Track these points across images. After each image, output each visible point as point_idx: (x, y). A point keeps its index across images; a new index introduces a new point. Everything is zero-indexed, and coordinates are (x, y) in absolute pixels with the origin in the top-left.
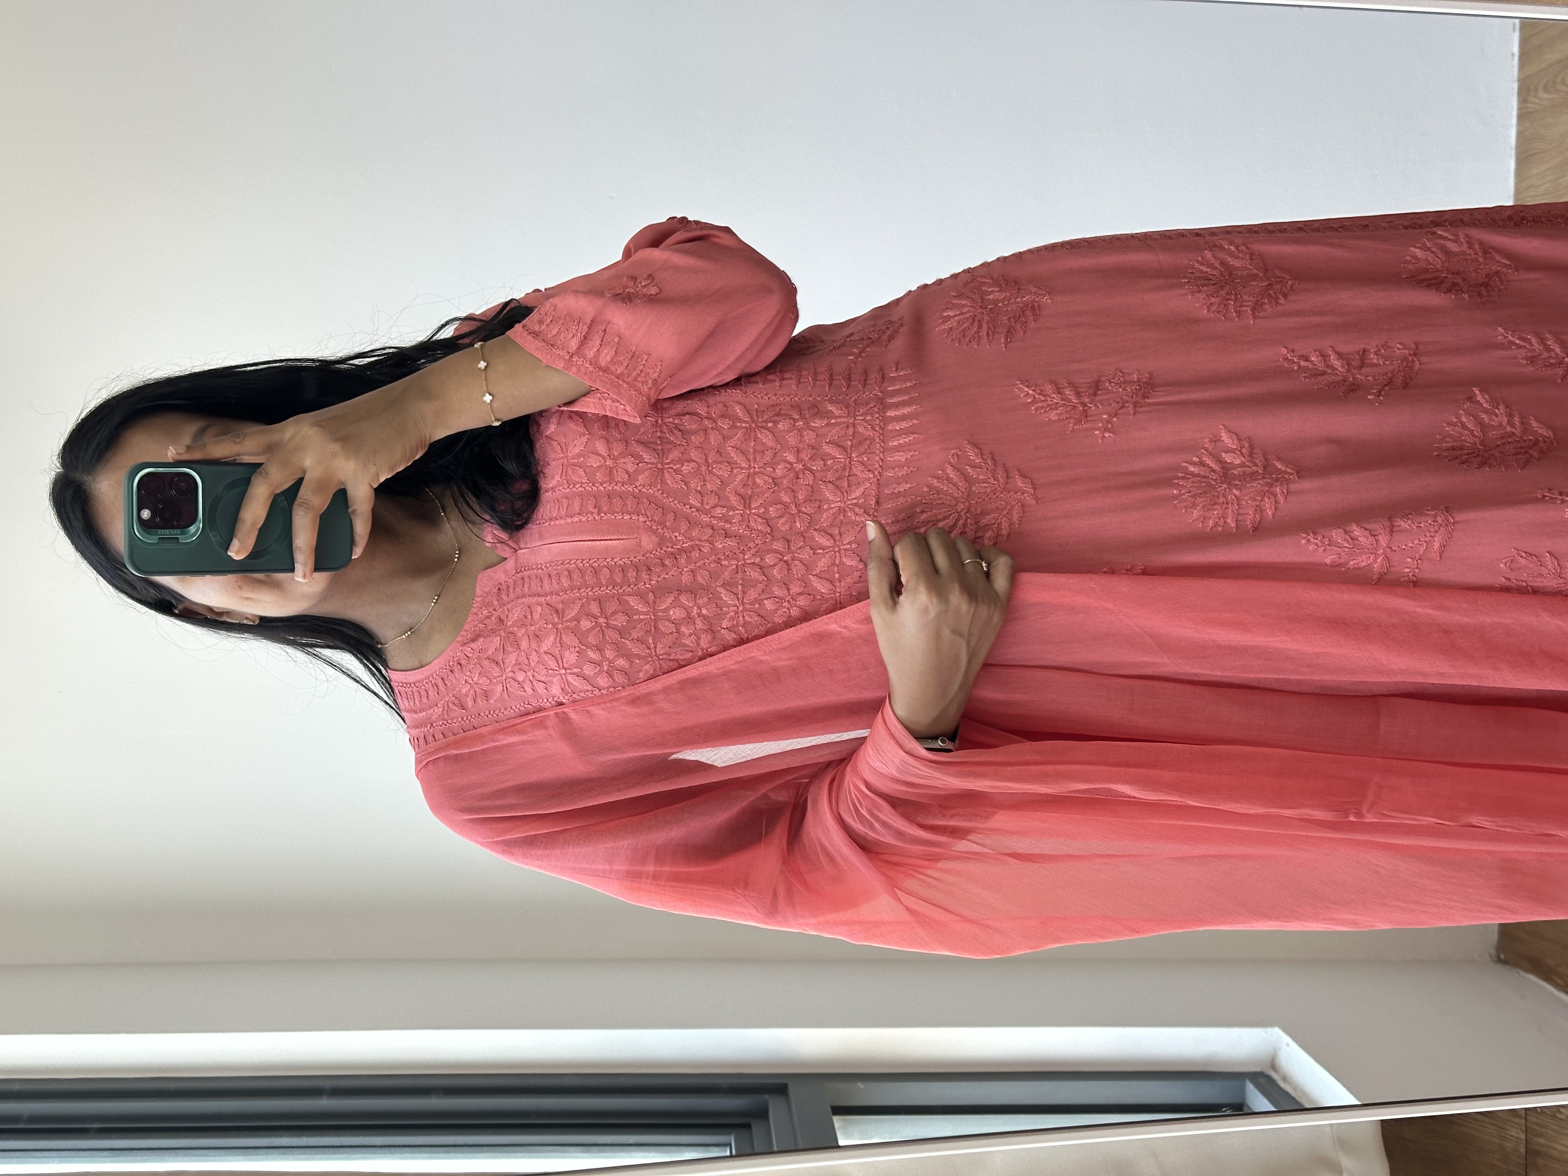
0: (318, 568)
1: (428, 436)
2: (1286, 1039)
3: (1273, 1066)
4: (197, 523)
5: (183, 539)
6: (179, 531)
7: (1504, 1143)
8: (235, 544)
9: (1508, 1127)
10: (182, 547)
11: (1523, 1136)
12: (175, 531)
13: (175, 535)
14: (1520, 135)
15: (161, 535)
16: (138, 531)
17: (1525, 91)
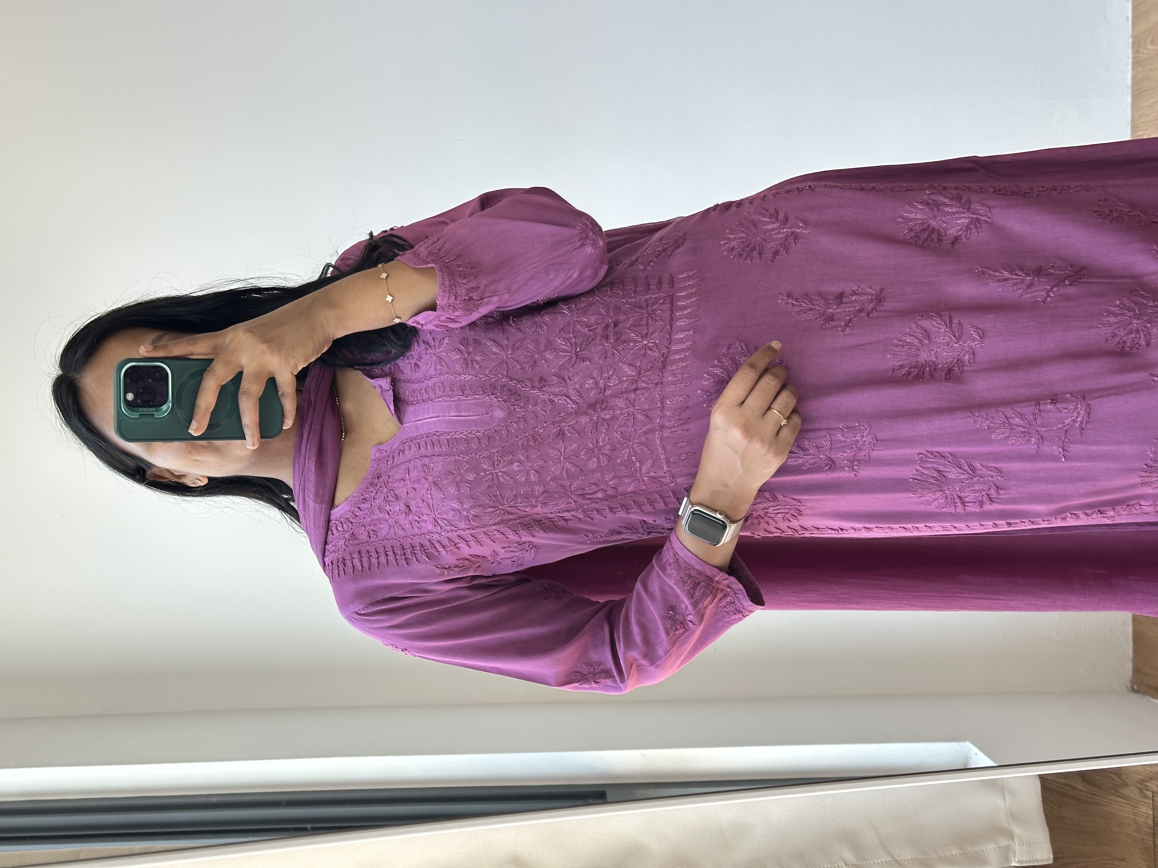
1: (331, 335)
2: (975, 750)
4: (168, 403)
5: (157, 415)
6: (154, 409)
7: (1137, 818)
8: (194, 424)
9: (1139, 806)
10: (156, 421)
11: (1151, 812)
12: (151, 409)
13: (151, 412)
14: (1134, 78)
15: (141, 412)
16: (124, 409)
17: (1137, 43)
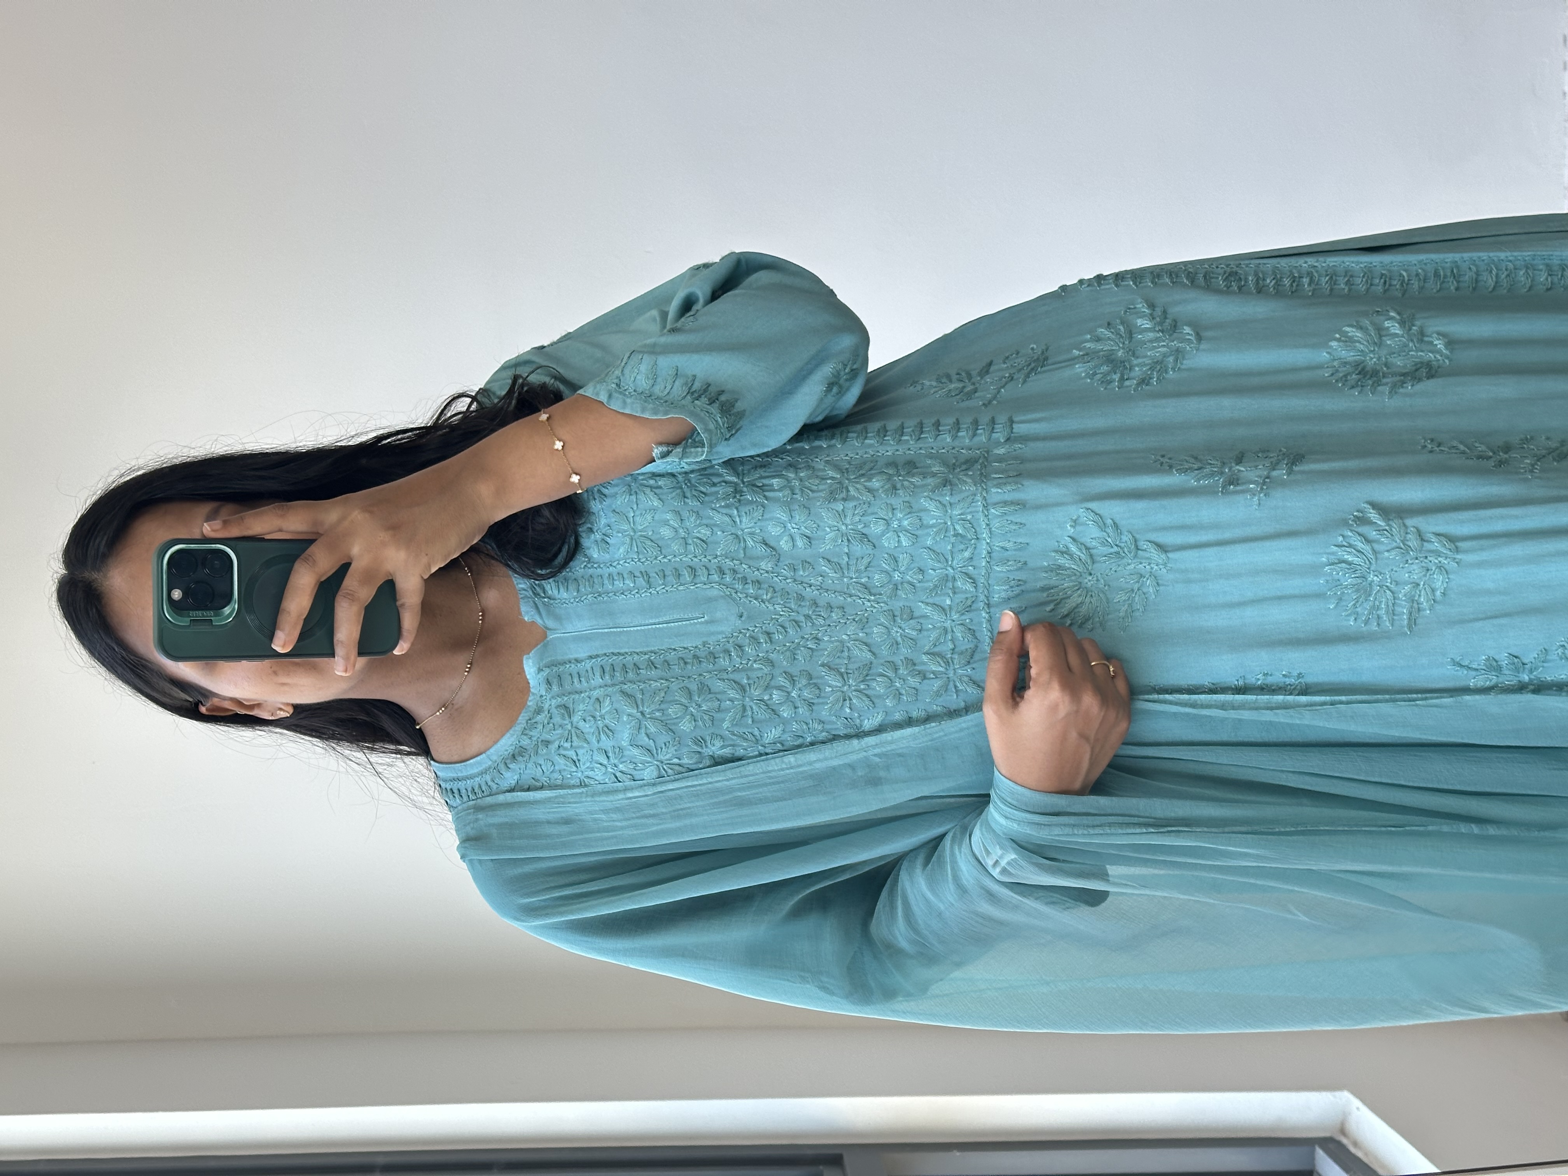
0: (361, 653)
1: (487, 518)
2: (1356, 1103)
3: (1343, 1131)
4: (233, 603)
5: (216, 622)
6: (212, 613)
8: (279, 636)
10: (215, 630)
12: (208, 612)
13: (207, 616)
15: (193, 617)
16: (168, 613)
